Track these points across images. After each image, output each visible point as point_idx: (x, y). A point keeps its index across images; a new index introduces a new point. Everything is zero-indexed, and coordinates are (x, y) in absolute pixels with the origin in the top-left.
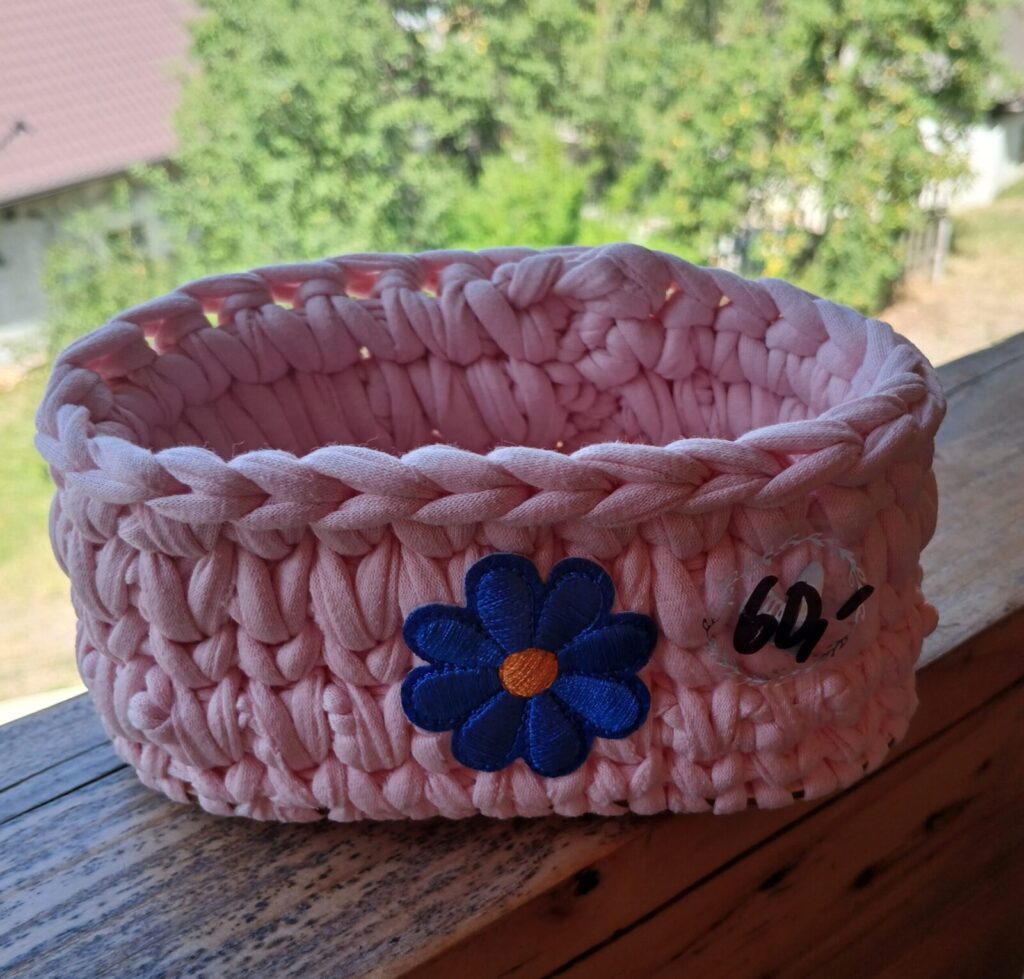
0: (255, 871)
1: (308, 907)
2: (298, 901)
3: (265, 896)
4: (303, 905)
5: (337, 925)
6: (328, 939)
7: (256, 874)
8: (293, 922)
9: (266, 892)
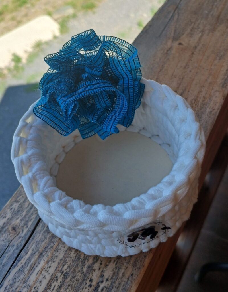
0: (82, 271)
1: (103, 275)
2: (99, 275)
3: (90, 277)
4: (102, 275)
5: (114, 277)
6: (115, 282)
7: (83, 271)
8: (102, 282)
9: (89, 276)
